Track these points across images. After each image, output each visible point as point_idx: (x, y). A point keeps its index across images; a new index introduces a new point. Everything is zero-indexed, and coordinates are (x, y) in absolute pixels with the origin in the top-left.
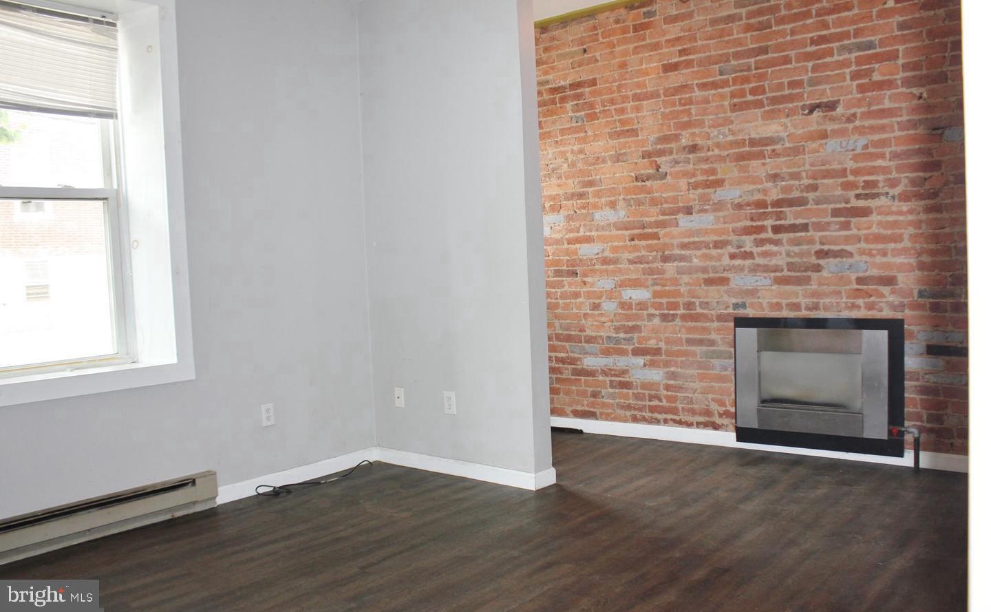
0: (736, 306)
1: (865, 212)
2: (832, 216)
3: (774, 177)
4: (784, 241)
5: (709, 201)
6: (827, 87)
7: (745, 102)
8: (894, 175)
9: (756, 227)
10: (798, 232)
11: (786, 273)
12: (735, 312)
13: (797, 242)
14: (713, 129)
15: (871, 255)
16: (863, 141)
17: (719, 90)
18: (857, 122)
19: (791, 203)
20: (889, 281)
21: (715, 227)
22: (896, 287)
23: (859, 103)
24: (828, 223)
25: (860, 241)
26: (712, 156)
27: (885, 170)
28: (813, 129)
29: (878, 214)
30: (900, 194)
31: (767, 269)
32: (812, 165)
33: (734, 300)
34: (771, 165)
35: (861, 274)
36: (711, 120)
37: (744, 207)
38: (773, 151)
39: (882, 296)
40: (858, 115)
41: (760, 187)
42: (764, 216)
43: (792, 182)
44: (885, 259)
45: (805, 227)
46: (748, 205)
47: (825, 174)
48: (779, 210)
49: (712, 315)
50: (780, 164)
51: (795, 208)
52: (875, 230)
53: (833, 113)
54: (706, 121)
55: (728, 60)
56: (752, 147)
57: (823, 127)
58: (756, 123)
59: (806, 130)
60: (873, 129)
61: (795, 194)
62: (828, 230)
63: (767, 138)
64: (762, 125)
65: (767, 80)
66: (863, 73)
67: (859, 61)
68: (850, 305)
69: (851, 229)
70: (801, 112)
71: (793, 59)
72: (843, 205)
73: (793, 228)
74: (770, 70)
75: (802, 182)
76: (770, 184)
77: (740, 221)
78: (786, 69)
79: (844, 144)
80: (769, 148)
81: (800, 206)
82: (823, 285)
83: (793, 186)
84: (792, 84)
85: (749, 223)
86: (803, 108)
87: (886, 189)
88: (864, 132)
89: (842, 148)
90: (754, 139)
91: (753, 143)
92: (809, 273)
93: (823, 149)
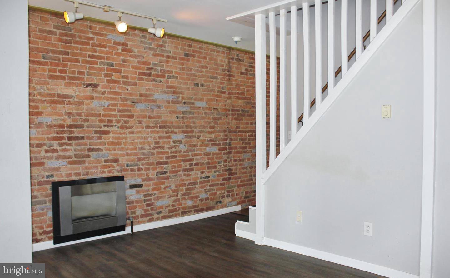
0: (48, 177)
1: (107, 133)
2: (94, 134)
3: (69, 114)
4: (73, 144)
5: (34, 122)
6: (95, 77)
7: (56, 75)
8: (119, 118)
9: (60, 137)
10: (79, 140)
11: (74, 159)
12: (48, 179)
13: (79, 145)
14: (37, 85)
15: (110, 150)
16: (108, 103)
17: (42, 66)
18: (106, 95)
19: (76, 126)
20: (116, 161)
21: (37, 136)
22: (119, 163)
23: (106, 87)
24: (93, 137)
25: (105, 145)
26: (36, 99)
27: (115, 116)
28: (87, 94)
29: (113, 134)
30: (120, 126)
31: (64, 157)
32: (87, 110)
33: (47, 174)
34: (68, 108)
35: (106, 158)
36: (37, 80)
37: (53, 127)
38: (69, 101)
39: (114, 167)
40: (106, 93)
41: (61, 118)
42: (63, 132)
43: (77, 117)
44: (115, 152)
45: (83, 138)
46: (55, 126)
47: (92, 115)
48: (70, 129)
49: (34, 182)
50: (73, 108)
51: (78, 129)
52: (111, 140)
53: (97, 89)
54: (34, 81)
55: (48, 53)
56: (58, 98)
57: (92, 94)
58: (61, 87)
59: (84, 94)
60: (112, 99)
61: (79, 123)
62: (93, 140)
63: (66, 95)
64: (64, 88)
65: (68, 68)
66: (109, 75)
67: (108, 70)
68: (102, 172)
69: (102, 140)
70: (83, 86)
71: (81, 61)
72: (99, 129)
73: (77, 138)
74: (69, 63)
75: (82, 117)
76: (67, 117)
77: (51, 134)
78: (77, 65)
79: (100, 103)
80: (67, 100)
81: (80, 128)
82: (91, 164)
83: (78, 119)
84: (80, 73)
85: (55, 135)
86: (84, 84)
87: (116, 124)
88: (108, 100)
89: (99, 104)
90: (59, 94)
91: (59, 96)
92: (85, 159)
93: (92, 104)
